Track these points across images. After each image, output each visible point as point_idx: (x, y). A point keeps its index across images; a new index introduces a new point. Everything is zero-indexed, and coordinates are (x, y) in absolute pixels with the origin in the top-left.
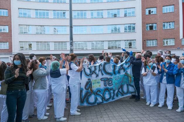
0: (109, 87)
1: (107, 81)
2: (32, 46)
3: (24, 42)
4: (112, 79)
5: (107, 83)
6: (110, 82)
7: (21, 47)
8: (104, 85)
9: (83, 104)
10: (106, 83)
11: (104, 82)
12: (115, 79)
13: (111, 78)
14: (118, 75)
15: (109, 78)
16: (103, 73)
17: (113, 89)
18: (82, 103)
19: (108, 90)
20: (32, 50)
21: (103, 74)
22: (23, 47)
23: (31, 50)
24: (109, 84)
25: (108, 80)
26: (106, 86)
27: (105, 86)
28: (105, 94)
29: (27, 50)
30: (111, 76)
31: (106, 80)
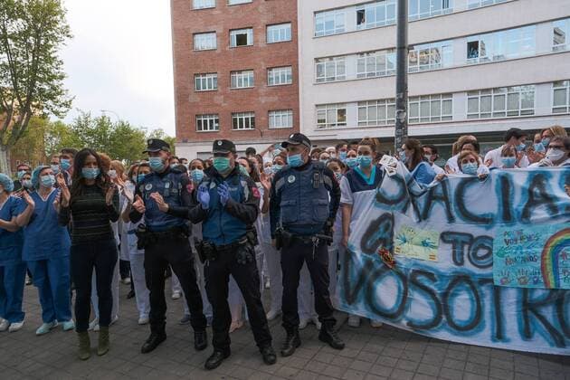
0: (477, 271)
1: (466, 247)
2: (347, 115)
3: (328, 105)
4: (492, 239)
5: (466, 253)
6: (482, 252)
7: (319, 121)
8: (454, 259)
9: (351, 307)
10: (462, 254)
11: (454, 248)
12: (507, 242)
13: (487, 237)
14: (518, 226)
15: (475, 236)
16: (454, 214)
17: (492, 281)
18: (350, 304)
19: (470, 282)
20: (347, 126)
21: (451, 219)
22: (324, 121)
23: (342, 127)
24: (474, 259)
25: (470, 245)
26: (462, 263)
27: (456, 263)
28: (455, 295)
29: (333, 128)
30: (488, 228)
31: (463, 243)
